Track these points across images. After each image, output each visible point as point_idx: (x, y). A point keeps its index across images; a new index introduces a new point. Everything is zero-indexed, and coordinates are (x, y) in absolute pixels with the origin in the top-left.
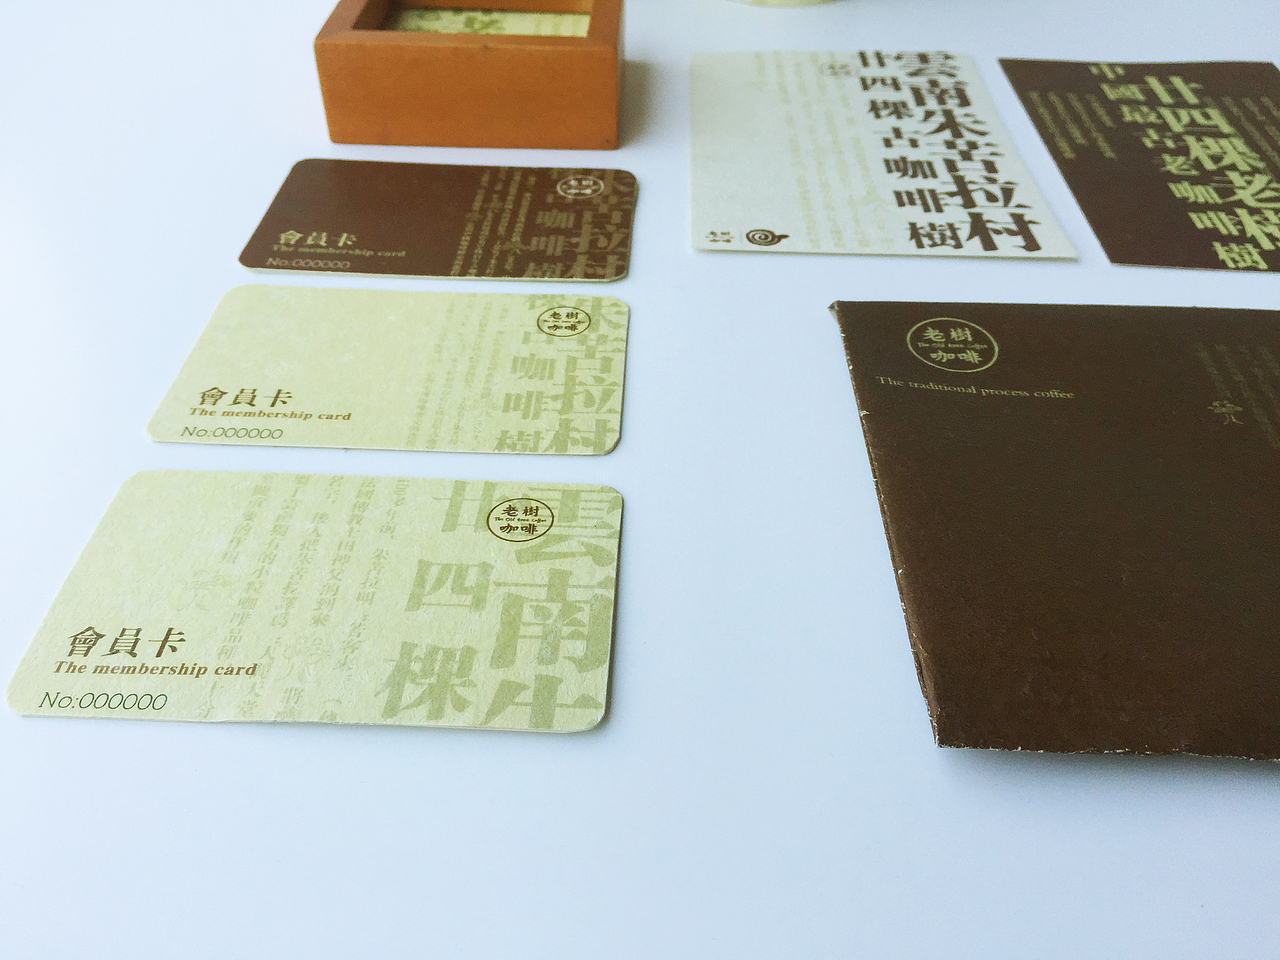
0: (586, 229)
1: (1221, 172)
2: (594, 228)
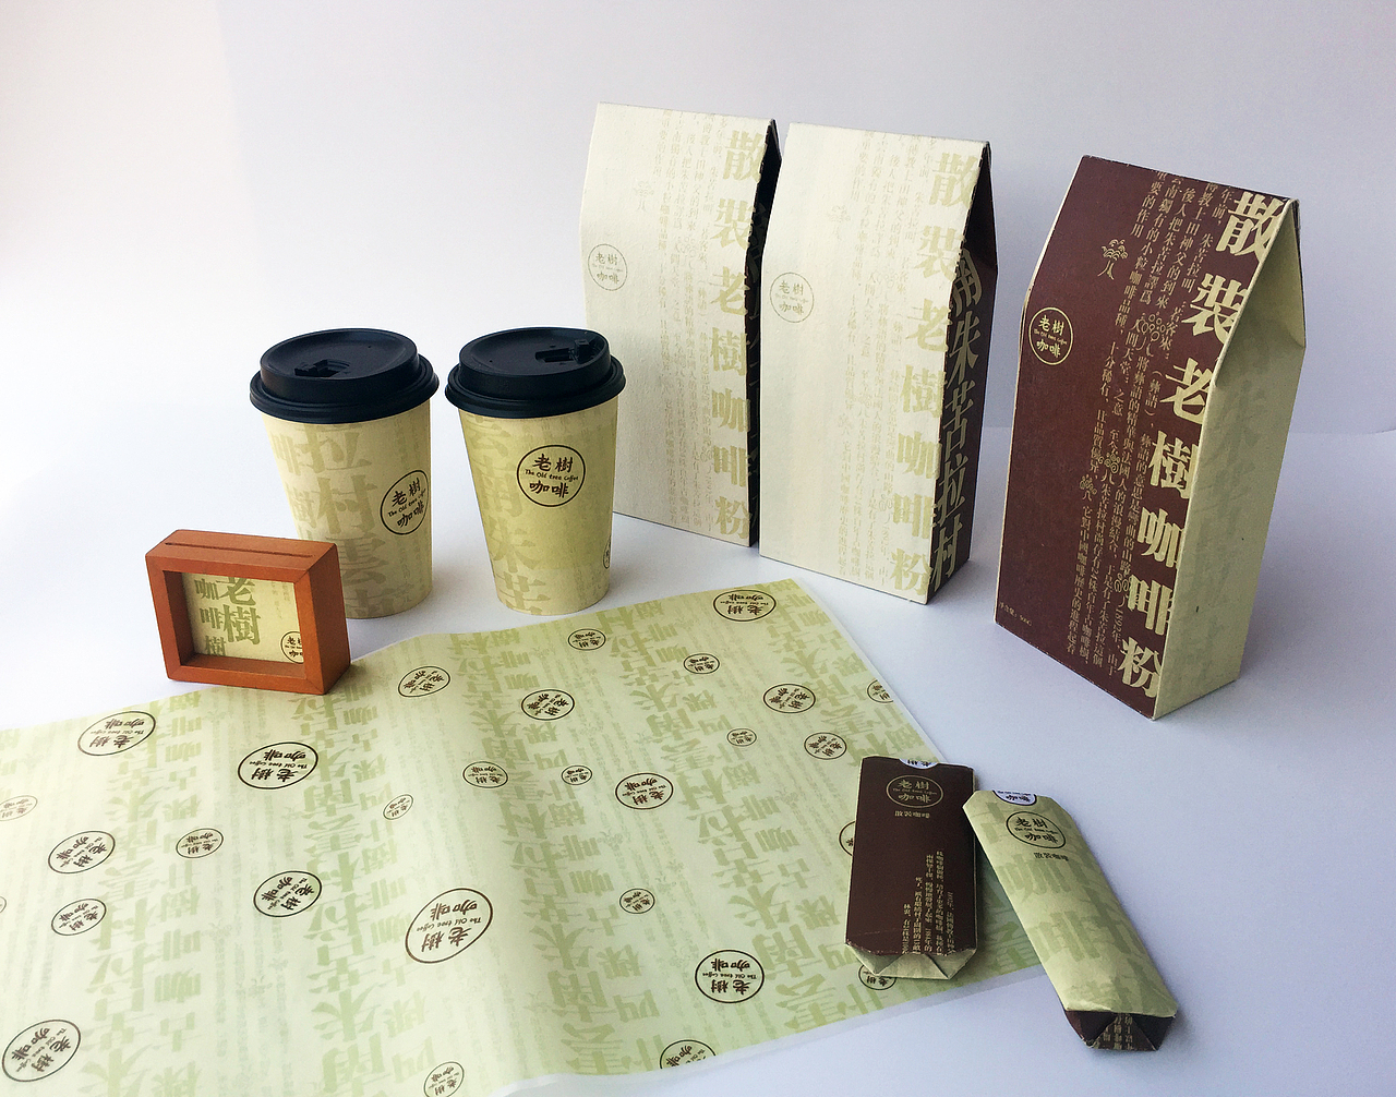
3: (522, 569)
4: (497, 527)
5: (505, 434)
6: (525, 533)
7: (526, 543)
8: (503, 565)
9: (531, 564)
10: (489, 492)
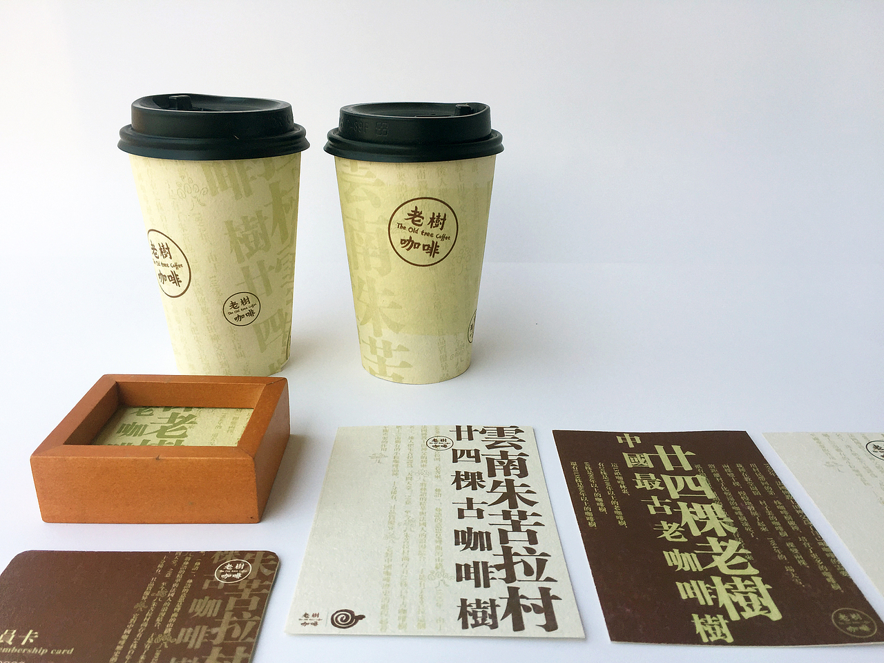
0: (227, 617)
1: (703, 538)
2: (233, 616)
3: (387, 333)
4: (365, 287)
5: (380, 183)
6: (392, 294)
7: (394, 305)
8: (369, 328)
9: (396, 328)
10: (359, 250)
